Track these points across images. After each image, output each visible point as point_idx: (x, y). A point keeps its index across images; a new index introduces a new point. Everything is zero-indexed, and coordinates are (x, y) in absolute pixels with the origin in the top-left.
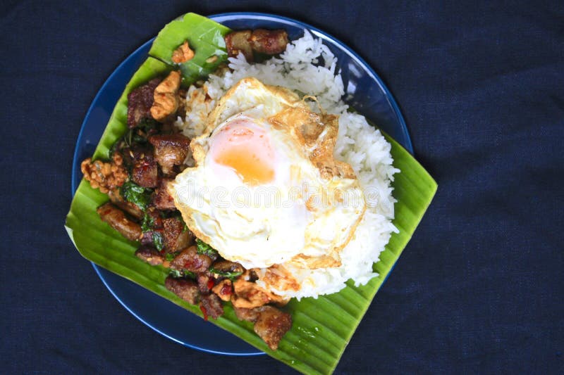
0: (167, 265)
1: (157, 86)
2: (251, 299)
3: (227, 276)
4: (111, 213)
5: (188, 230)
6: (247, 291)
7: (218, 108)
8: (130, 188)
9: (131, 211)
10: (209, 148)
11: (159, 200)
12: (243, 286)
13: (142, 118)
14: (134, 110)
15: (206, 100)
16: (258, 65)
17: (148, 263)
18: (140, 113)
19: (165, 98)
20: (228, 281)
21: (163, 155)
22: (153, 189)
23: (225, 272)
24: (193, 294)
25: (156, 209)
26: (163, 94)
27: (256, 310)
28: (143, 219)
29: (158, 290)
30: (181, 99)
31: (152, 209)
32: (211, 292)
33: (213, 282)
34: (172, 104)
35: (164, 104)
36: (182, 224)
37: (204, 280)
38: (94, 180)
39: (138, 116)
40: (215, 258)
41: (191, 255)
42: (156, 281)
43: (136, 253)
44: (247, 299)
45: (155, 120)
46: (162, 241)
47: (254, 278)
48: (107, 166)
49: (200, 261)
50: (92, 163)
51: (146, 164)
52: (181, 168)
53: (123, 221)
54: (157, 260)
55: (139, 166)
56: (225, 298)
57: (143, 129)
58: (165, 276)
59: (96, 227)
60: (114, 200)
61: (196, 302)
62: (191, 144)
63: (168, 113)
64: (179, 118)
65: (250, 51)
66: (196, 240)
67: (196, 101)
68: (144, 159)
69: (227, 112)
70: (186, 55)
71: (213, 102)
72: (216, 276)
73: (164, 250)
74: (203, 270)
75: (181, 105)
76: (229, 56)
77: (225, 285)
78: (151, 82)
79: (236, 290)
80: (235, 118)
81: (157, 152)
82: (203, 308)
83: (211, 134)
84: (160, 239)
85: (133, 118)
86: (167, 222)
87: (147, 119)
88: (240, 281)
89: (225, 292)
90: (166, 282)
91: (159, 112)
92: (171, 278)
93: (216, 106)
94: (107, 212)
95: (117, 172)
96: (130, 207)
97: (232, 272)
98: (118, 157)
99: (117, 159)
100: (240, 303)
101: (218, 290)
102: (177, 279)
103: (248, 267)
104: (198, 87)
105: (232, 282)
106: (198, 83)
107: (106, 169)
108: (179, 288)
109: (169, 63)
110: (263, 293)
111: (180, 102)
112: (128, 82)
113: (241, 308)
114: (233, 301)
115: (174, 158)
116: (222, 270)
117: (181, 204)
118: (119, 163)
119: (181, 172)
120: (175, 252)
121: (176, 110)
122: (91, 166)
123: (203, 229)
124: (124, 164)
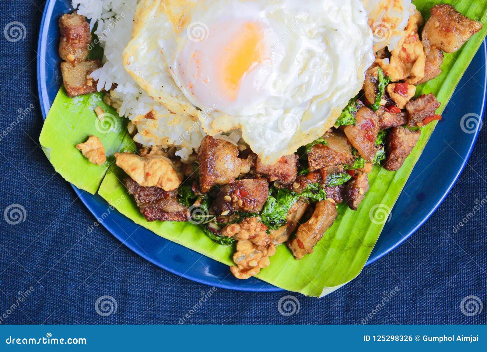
0: (369, 168)
1: (136, 182)
2: (413, 57)
3: (384, 87)
4: (301, 240)
5: (323, 137)
6: (402, 64)
7: (162, 101)
8: (269, 215)
9: (298, 215)
10: (216, 111)
11: (285, 177)
12: (396, 68)
13: (178, 202)
14: (168, 213)
15: (152, 118)
16: (106, 53)
17: (366, 194)
18: (171, 205)
19: (151, 173)
20: (390, 88)
21: (224, 173)
22: (271, 184)
23: (378, 91)
24: (406, 134)
25: (297, 181)
26: (147, 175)
27: (428, 51)
28: (310, 199)
29: (402, 180)
30: (152, 152)
31: (296, 186)
32: (405, 110)
33: (391, 105)
34: (159, 164)
35: (159, 174)
36: (318, 145)
37: (389, 118)
38: (258, 263)
39: (174, 207)
40: (361, 102)
41: (355, 133)
42: (390, 183)
43: (352, 208)
44: (414, 62)
45: (181, 186)
46: (338, 173)
47: (387, 54)
48: (240, 245)
49: (363, 122)
50: (237, 266)
51: (238, 193)
52: (243, 148)
53: (311, 225)
54: (362, 181)
55: (241, 202)
56: (412, 91)
57: (192, 201)
58: (383, 171)
59: (320, 261)
60: (285, 238)
61: (417, 131)
62: (211, 135)
63: (170, 168)
64: (177, 154)
65: (88, 63)
66: (337, 127)
67: (153, 130)
68: (231, 195)
69: (168, 89)
70: (95, 147)
71: (156, 108)
72: (383, 102)
73: (349, 172)
74: (375, 118)
75: (160, 152)
76: (95, 91)
77: (395, 91)
78: (131, 191)
79: (402, 78)
80: (176, 77)
81: (221, 180)
82: (425, 121)
83: (198, 109)
84: (334, 176)
85: (178, 214)
86: (314, 166)
87: (178, 197)
88: (389, 72)
89: (404, 92)
90: (392, 170)
91: (169, 180)
92: (385, 163)
93: (161, 104)
94: (301, 245)
95: (249, 230)
96: (294, 217)
97: (378, 82)
98: (229, 229)
99: (233, 229)
100: (419, 71)
101: (401, 100)
102: (388, 153)
103: (372, 59)
104: (136, 131)
105: (390, 82)
106: (131, 130)
107: (244, 247)
108: (398, 151)
109: (107, 168)
110: (405, 42)
111: (156, 154)
112: (132, 222)
113: (425, 71)
114: (416, 81)
115: (229, 158)
116: (376, 93)
117: (289, 146)
118: (237, 228)
119: (248, 146)
120: (352, 153)
121: (168, 160)
122: (241, 268)
123: (322, 120)
124: (239, 222)
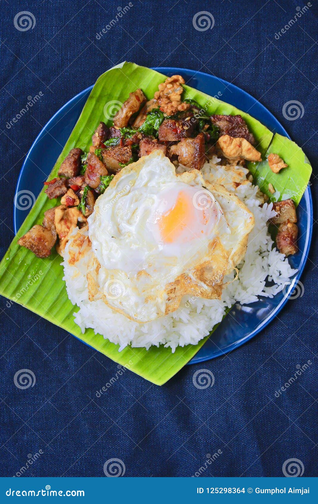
0: (92, 149)
1: (248, 141)
2: (63, 222)
3: (82, 202)
4: (137, 101)
5: (121, 168)
6: (70, 219)
7: (229, 193)
8: (158, 117)
9: (139, 119)
10: (193, 186)
11: (148, 142)
12: (74, 216)
13: (219, 128)
14: (227, 120)
15: (236, 183)
16: (266, 229)
17: (94, 133)
18: (224, 126)
19: (237, 147)
20: (77, 203)
21: (187, 146)
22: (157, 138)
23: (86, 199)
24: (67, 172)
25: (139, 140)
26: (240, 146)
27: (53, 227)
28: (131, 129)
29: (71, 142)
30: (237, 162)
31: (140, 136)
32: (68, 188)
33: (77, 190)
34: (232, 153)
35: (232, 147)
36: (126, 163)
37: (78, 182)
38: (166, 86)
39: (222, 124)
40: (97, 191)
41: (100, 170)
42: (78, 140)
43: (103, 123)
44: (62, 219)
45: (218, 139)
46: (112, 146)
47: (80, 225)
48: (179, 98)
49: (95, 178)
50: (181, 85)
51: (179, 131)
52: (175, 162)
53: (130, 111)
54: (96, 141)
55: (177, 125)
56: (63, 200)
57: (210, 129)
58: (83, 148)
59: (125, 88)
60: (148, 103)
61: (60, 175)
62: (196, 170)
63: (224, 151)
64: (220, 160)
65: (278, 222)
66: (113, 175)
67: (235, 175)
68: (184, 129)
69: (225, 202)
70: (275, 166)
71: (233, 189)
72: (82, 192)
73: (105, 147)
74: (87, 181)
75: (231, 162)
76: (274, 204)
77: (74, 200)
78: (251, 135)
79: (70, 209)
80: (219, 208)
81: (190, 140)
82: (55, 181)
83: (205, 188)
84: (115, 144)
85: (220, 119)
86: (128, 149)
87: (219, 132)
88: (78, 212)
89: (68, 200)
90: (77, 149)
91: (225, 142)
92: (81, 153)
93: (230, 192)
94: (138, 98)
95: (172, 106)
96: (142, 117)
97: (85, 206)
98: (185, 107)
99: (183, 107)
100: (59, 213)
101: (70, 194)
102: (80, 159)
103: (89, 220)
104: (248, 176)
105: (77, 206)
106: (251, 177)
107: (175, 97)
108: (72, 160)
109: (268, 152)
110: (68, 232)
111: (234, 160)
112: (251, 115)
113: (54, 214)
114: (61, 207)
115: (184, 155)
116: (87, 198)
117: (144, 162)
118: (180, 108)
119: (172, 161)
120: (102, 157)
121: (226, 157)
122: (178, 83)
123: (123, 180)
124: (179, 112)
